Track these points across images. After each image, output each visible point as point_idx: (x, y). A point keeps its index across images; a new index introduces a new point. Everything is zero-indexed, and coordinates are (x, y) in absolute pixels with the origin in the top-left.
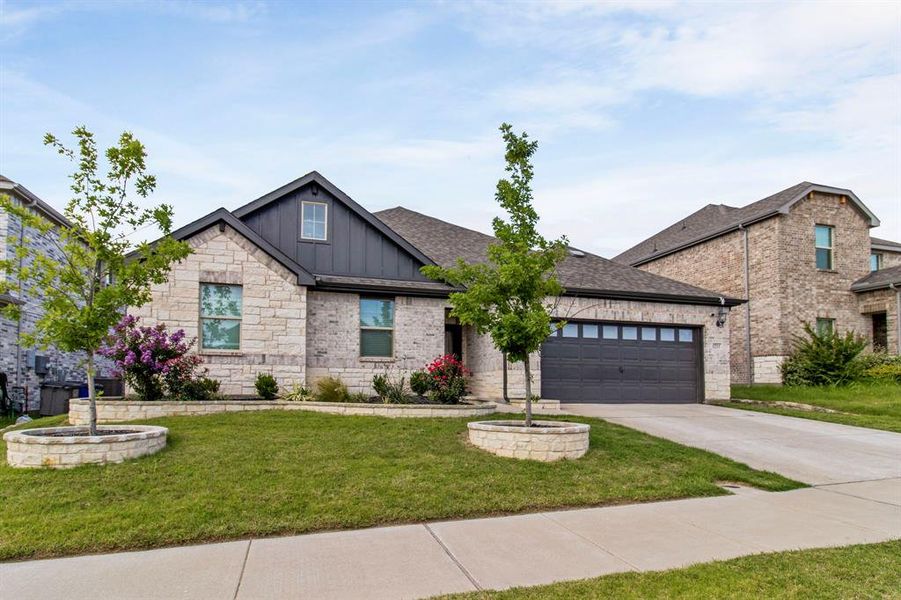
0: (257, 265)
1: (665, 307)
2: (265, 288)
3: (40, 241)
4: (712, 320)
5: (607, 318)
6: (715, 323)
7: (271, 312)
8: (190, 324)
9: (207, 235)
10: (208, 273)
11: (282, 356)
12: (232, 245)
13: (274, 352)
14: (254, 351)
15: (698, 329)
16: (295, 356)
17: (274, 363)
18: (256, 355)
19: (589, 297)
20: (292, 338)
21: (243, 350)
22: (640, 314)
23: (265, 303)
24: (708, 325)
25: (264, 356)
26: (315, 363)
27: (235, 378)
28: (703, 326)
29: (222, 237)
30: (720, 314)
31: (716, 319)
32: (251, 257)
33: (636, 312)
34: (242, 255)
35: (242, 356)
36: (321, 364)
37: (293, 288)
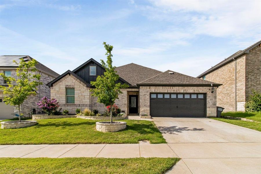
0: (77, 83)
1: (192, 88)
2: (80, 88)
3: (45, 80)
4: (210, 91)
5: (171, 92)
6: (211, 92)
7: (81, 94)
8: (63, 98)
9: (66, 76)
10: (67, 85)
11: (84, 105)
12: (72, 79)
13: (82, 104)
14: (77, 103)
15: (205, 94)
16: (87, 105)
17: (82, 106)
18: (78, 104)
19: (165, 86)
20: (86, 101)
21: (75, 103)
22: (183, 90)
23: (80, 92)
24: (208, 93)
25: (80, 105)
26: (94, 106)
27: (73, 110)
28: (207, 93)
29: (70, 77)
30: (212, 89)
31: (211, 91)
32: (76, 81)
33: (181, 90)
34: (74, 81)
35: (75, 105)
36: (95, 106)
37: (86, 88)
